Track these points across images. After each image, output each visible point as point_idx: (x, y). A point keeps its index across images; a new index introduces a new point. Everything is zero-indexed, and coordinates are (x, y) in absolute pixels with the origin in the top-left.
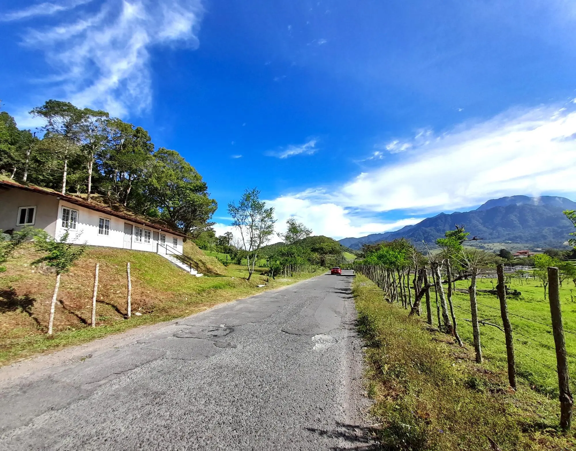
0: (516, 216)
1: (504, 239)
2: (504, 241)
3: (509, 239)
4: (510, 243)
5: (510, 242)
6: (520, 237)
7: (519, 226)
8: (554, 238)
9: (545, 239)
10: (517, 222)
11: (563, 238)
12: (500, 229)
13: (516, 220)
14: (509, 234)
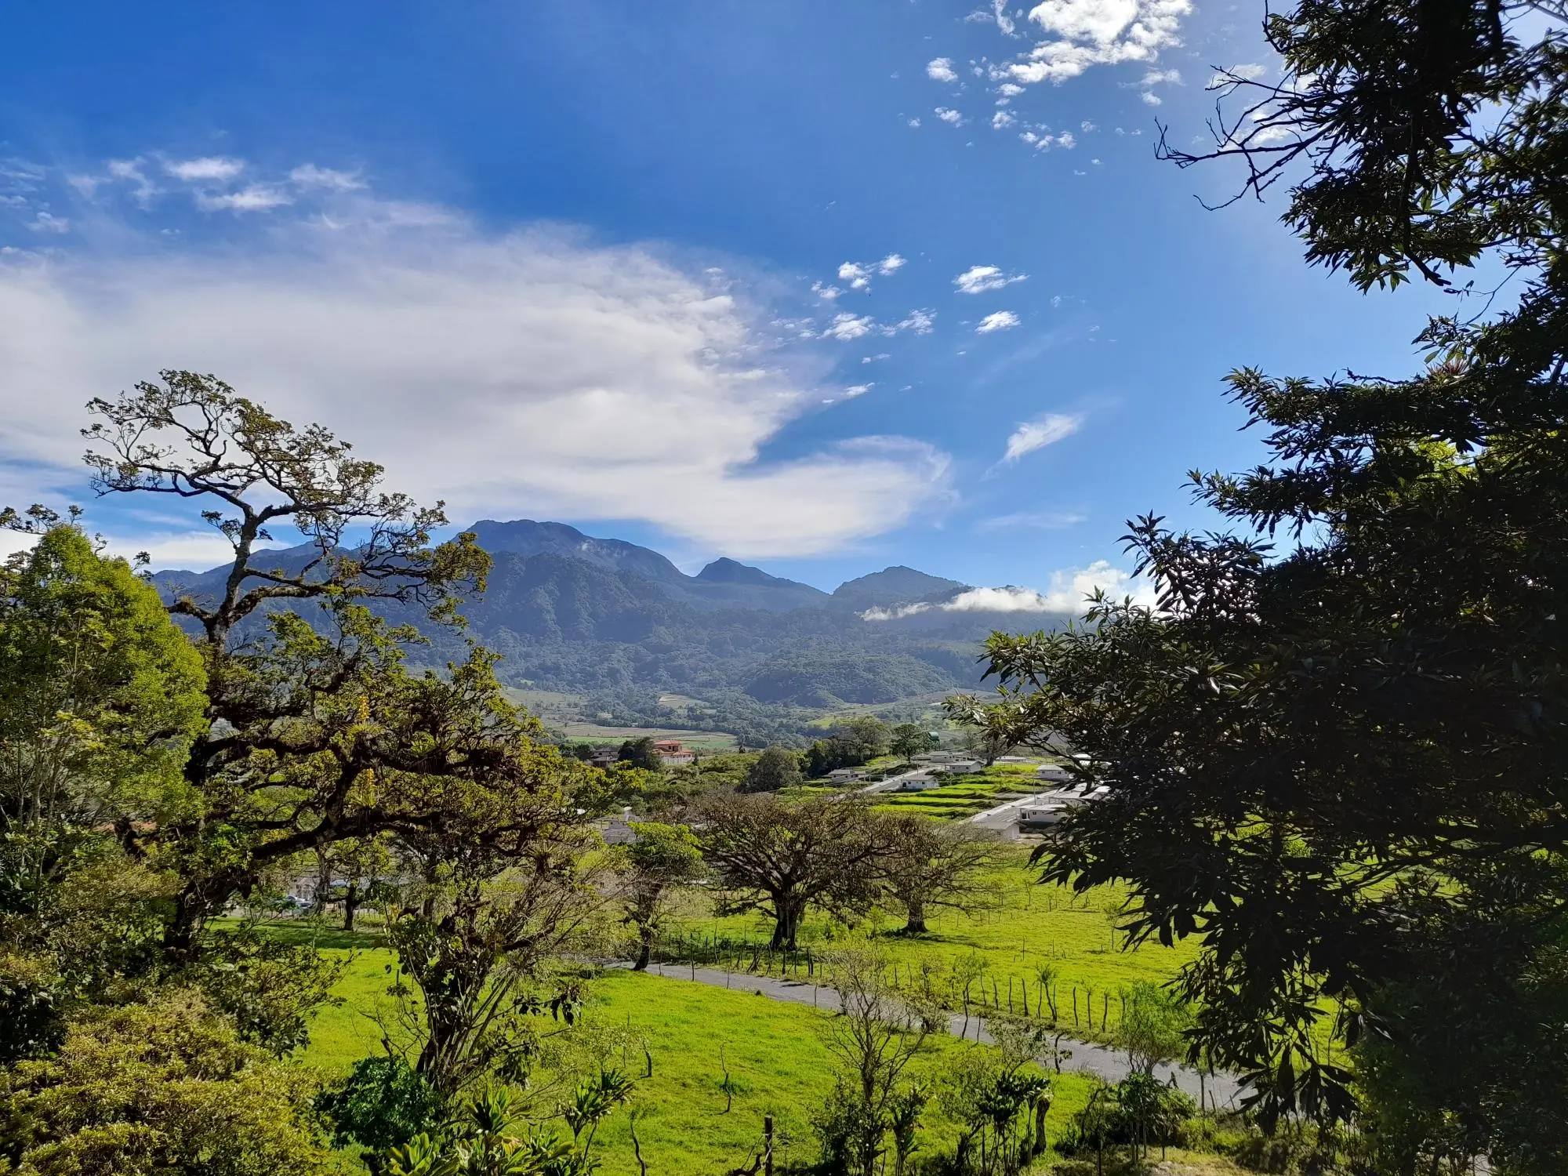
0: (550, 593)
1: (513, 672)
2: (512, 677)
3: (528, 674)
4: (531, 689)
5: (530, 683)
6: (556, 669)
7: (555, 632)
8: (634, 681)
9: (616, 682)
10: (550, 618)
11: (657, 681)
12: (505, 634)
13: (550, 608)
14: (526, 656)
